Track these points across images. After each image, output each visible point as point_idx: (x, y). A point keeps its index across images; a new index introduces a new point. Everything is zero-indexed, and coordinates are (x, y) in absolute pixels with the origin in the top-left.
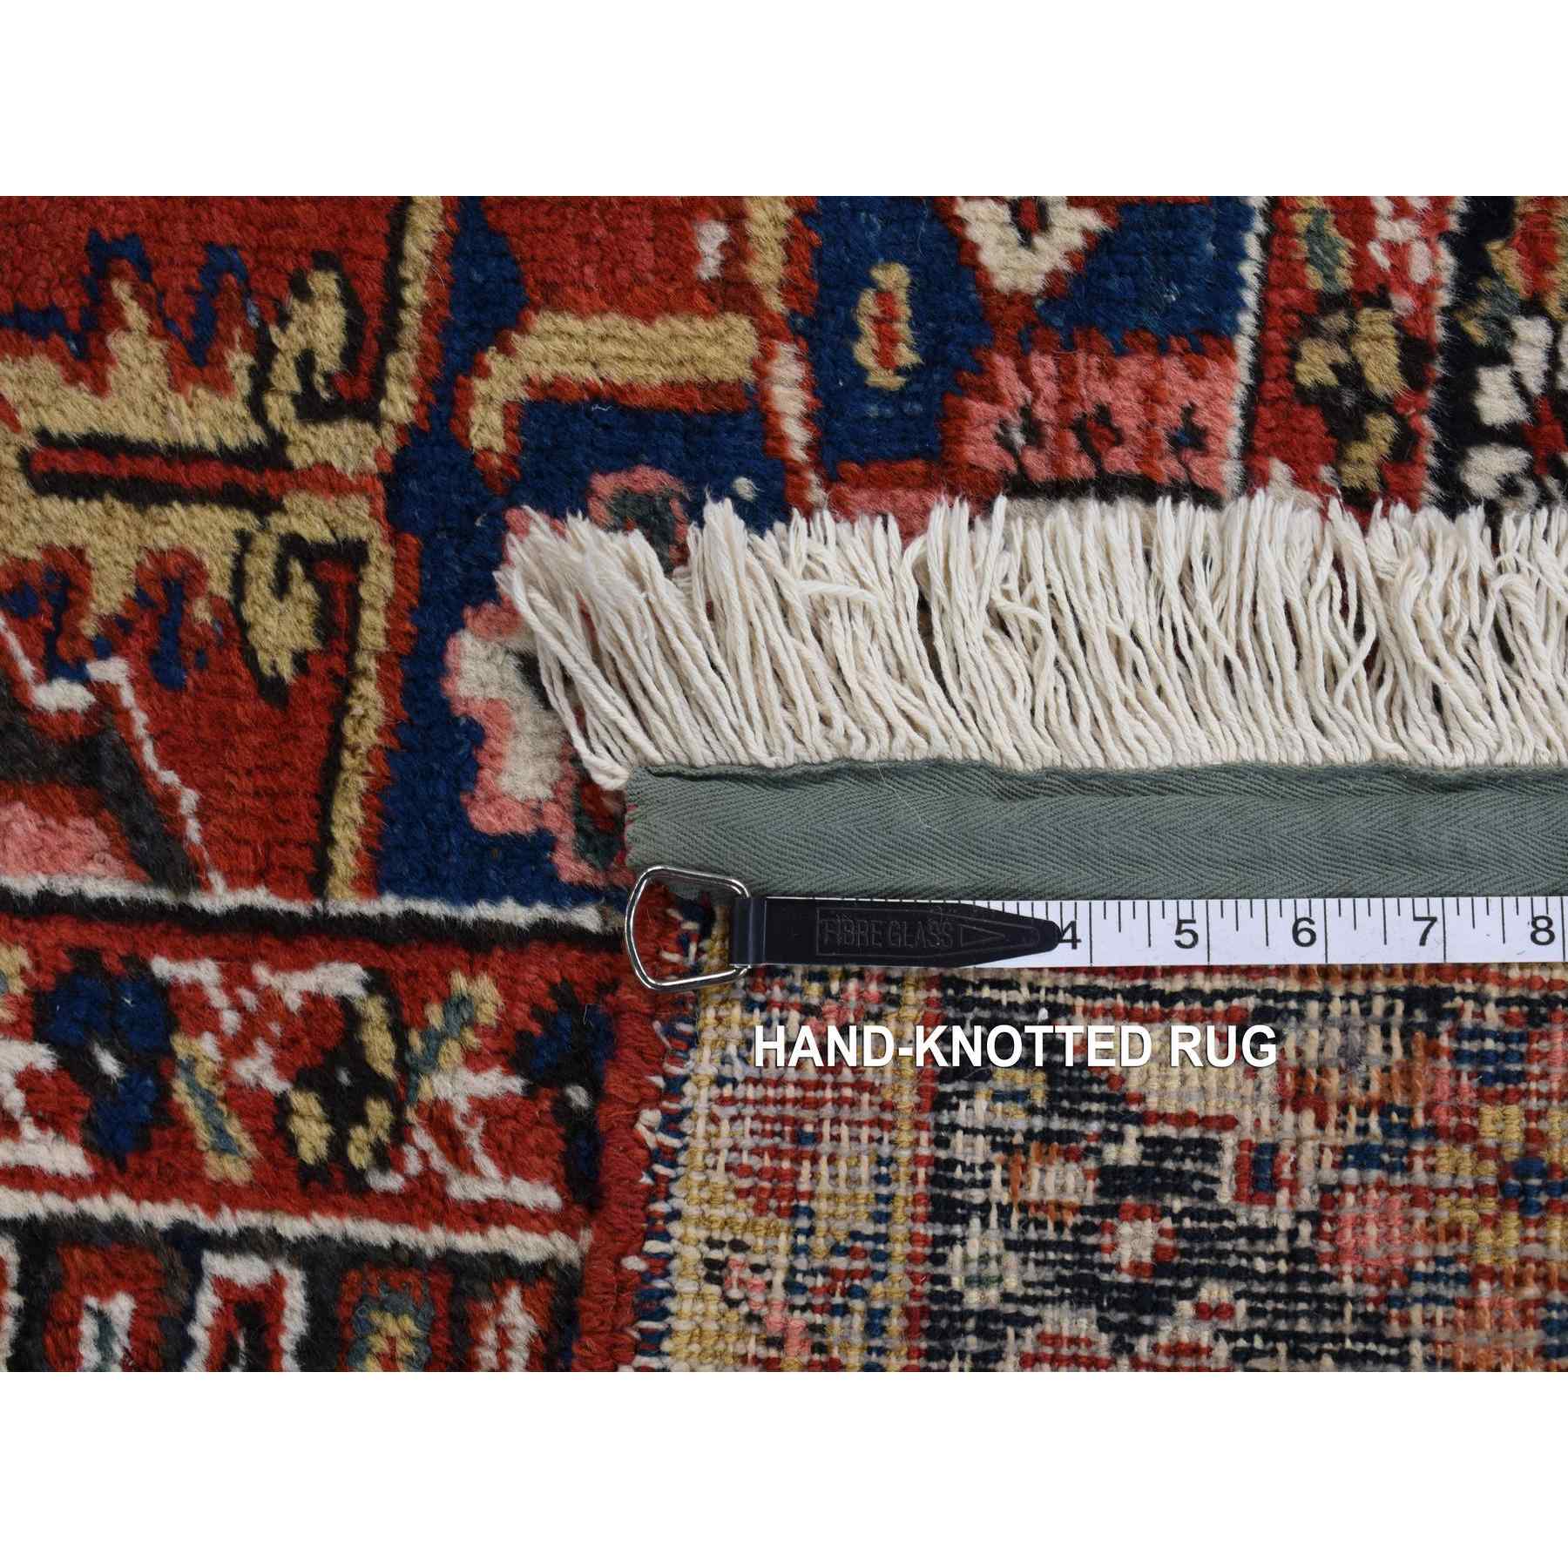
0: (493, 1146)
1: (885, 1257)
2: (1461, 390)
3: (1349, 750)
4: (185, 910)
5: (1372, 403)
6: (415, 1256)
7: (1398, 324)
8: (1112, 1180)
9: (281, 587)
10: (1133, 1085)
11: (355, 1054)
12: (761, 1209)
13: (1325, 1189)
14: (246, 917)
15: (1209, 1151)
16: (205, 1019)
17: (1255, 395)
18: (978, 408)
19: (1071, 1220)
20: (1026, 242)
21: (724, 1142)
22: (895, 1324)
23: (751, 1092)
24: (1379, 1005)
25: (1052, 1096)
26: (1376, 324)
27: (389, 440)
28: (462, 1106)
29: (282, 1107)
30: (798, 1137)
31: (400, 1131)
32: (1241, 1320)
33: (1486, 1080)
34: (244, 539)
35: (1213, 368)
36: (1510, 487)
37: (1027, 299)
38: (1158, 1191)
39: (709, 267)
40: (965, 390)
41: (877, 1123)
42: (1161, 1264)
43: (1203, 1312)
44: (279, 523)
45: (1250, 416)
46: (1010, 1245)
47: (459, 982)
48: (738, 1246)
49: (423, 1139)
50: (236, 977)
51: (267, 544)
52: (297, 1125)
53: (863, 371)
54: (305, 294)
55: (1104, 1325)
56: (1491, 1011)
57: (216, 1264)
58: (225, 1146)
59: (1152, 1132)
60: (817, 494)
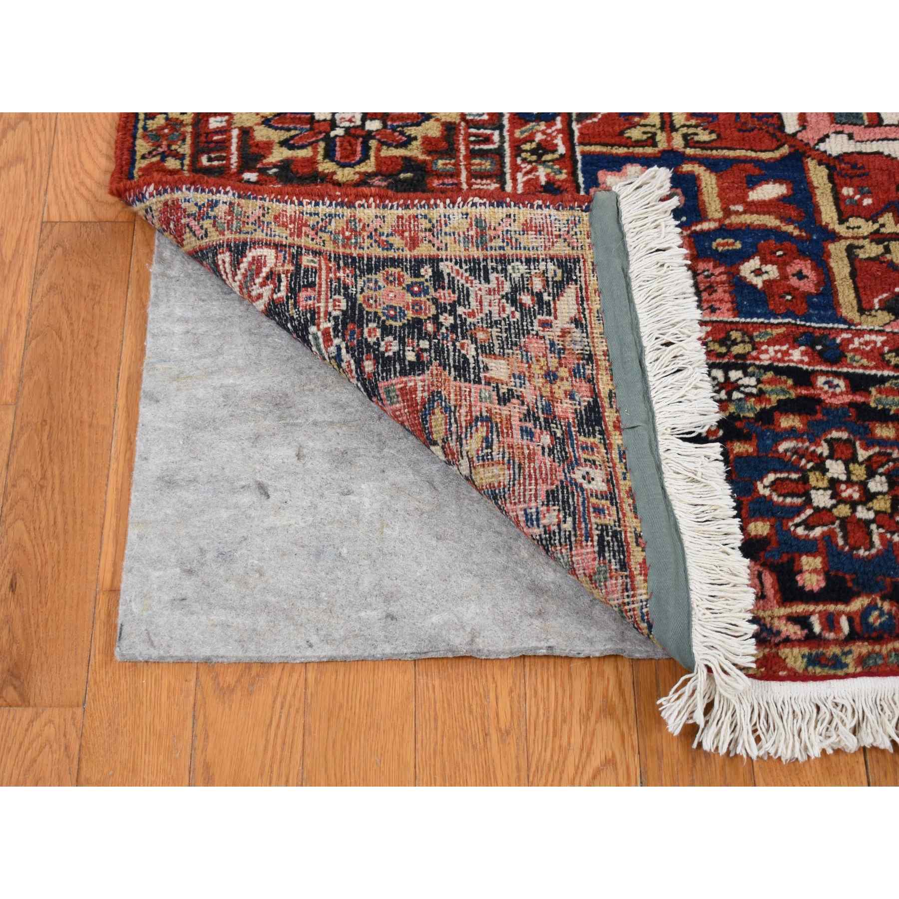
0: (529, 180)
1: (516, 249)
2: (736, 367)
3: (645, 342)
4: (572, 121)
5: (729, 348)
6: (504, 167)
7: (749, 353)
8: (539, 295)
9: (644, 133)
10: (561, 298)
11: (546, 152)
12: (523, 225)
13: (544, 337)
14: (571, 133)
15: (549, 314)
16: (549, 127)
17: (726, 322)
18: (711, 264)
19: (529, 286)
20: (752, 272)
21: (536, 216)
22: (502, 252)
23: (548, 221)
24: (587, 348)
25: (556, 282)
26: (748, 347)
27: (681, 150)
28: (537, 174)
29: (532, 141)
30: (540, 231)
31: (530, 162)
32: (512, 320)
33: (574, 370)
34: (654, 126)
35: (730, 313)
36: (714, 379)
37: (738, 273)
38: (539, 304)
39: (733, 208)
40: (714, 261)
41: (545, 247)
42: (522, 305)
43: (513, 313)
44: (659, 132)
45: (721, 322)
46: (522, 275)
47: (565, 171)
48: (514, 221)
49: (529, 167)
50: (559, 131)
51: (653, 130)
52: (529, 144)
53: (715, 240)
54: (710, 133)
55: (507, 294)
56: (590, 372)
57: (497, 133)
58: (522, 133)
59: (552, 303)
60: (685, 233)
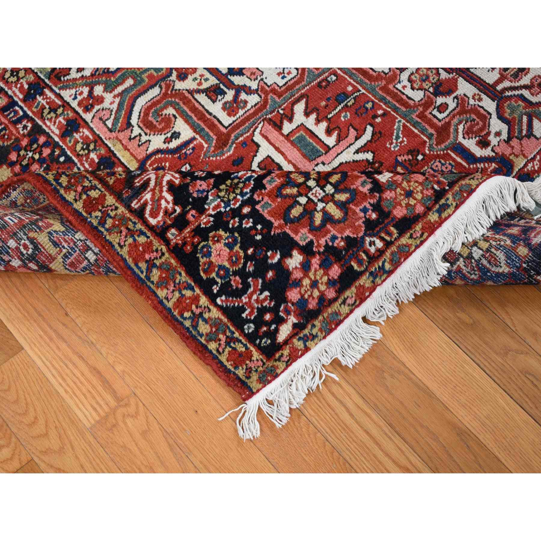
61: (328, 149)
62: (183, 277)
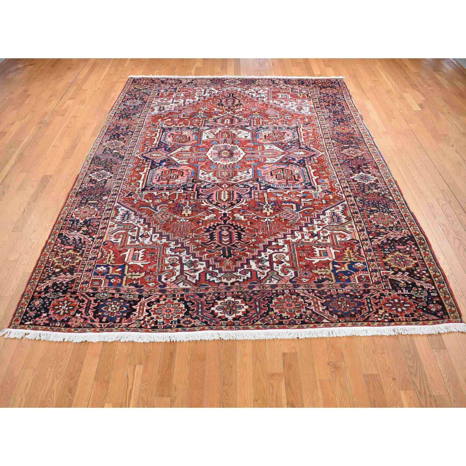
61: (138, 260)
62: (29, 300)
